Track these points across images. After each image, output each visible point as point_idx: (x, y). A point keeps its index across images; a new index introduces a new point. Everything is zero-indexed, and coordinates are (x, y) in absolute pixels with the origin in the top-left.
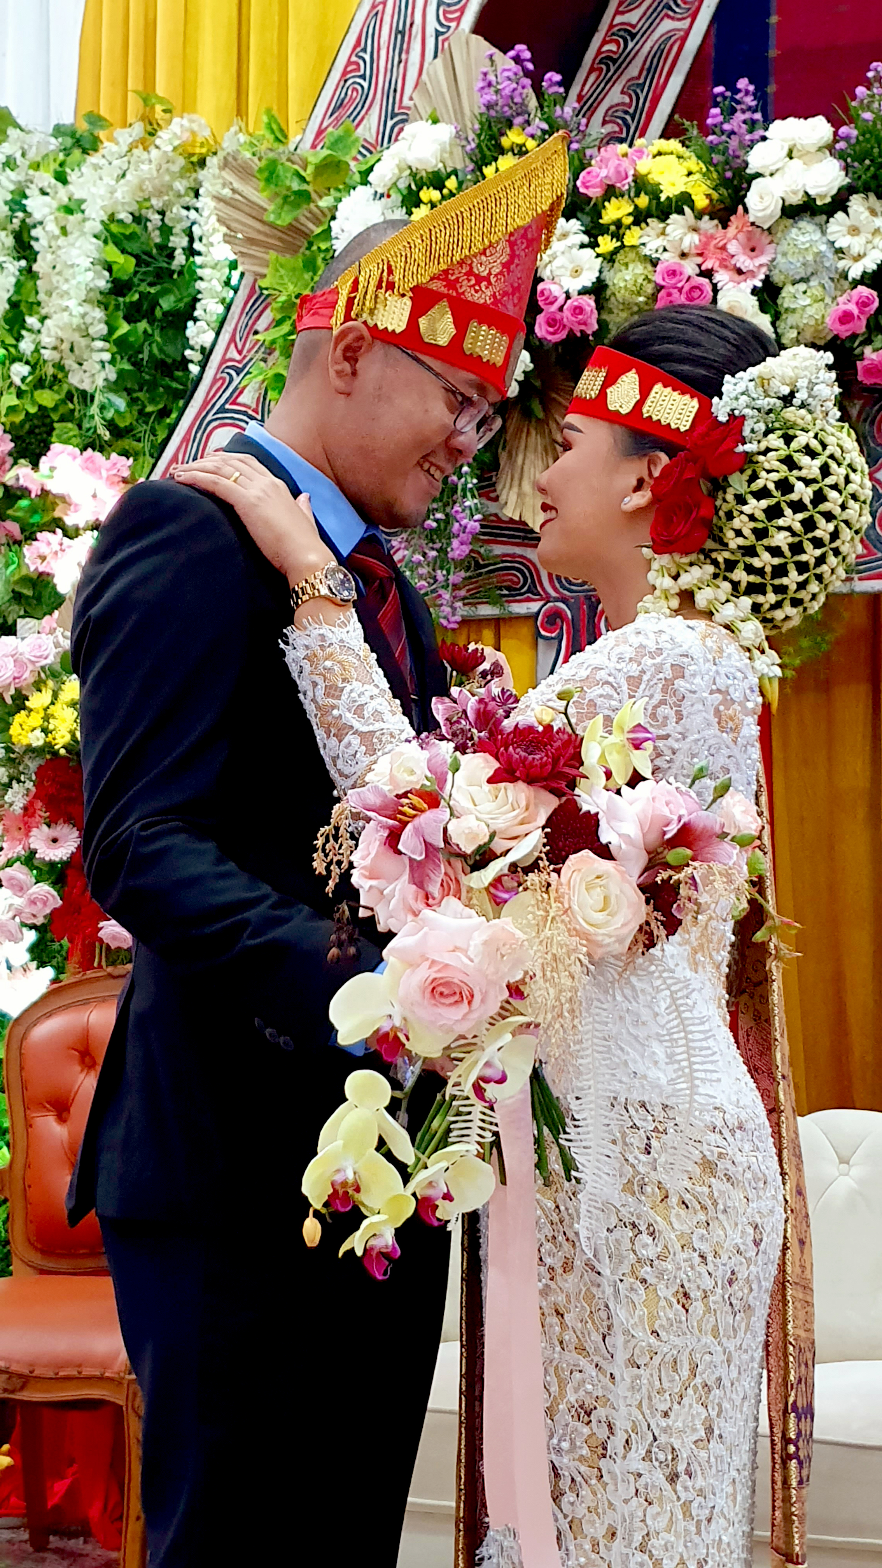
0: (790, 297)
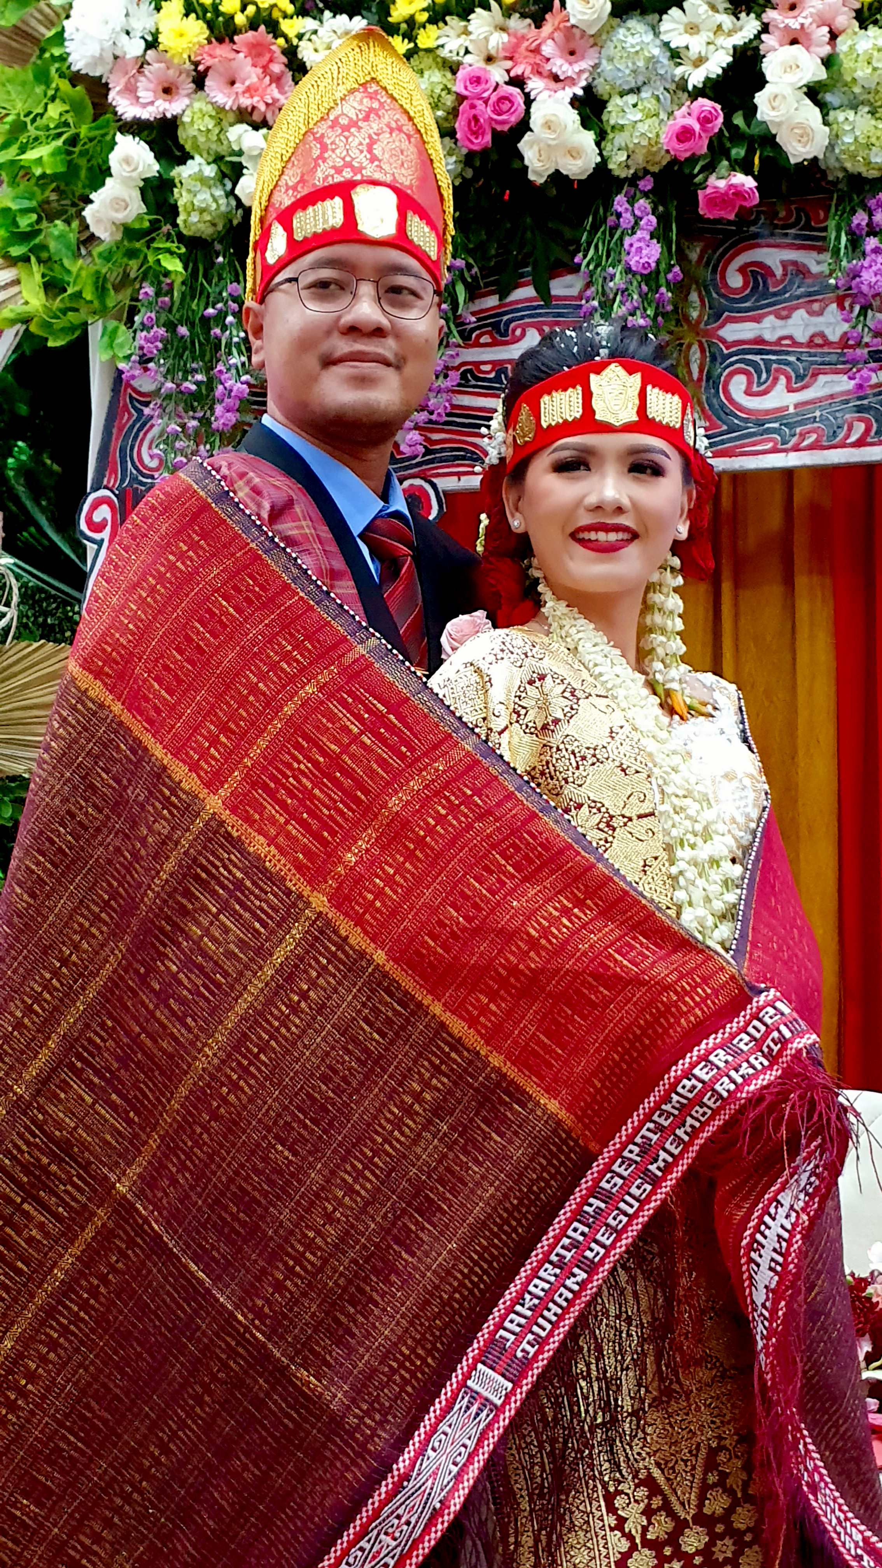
0: (617, 111)
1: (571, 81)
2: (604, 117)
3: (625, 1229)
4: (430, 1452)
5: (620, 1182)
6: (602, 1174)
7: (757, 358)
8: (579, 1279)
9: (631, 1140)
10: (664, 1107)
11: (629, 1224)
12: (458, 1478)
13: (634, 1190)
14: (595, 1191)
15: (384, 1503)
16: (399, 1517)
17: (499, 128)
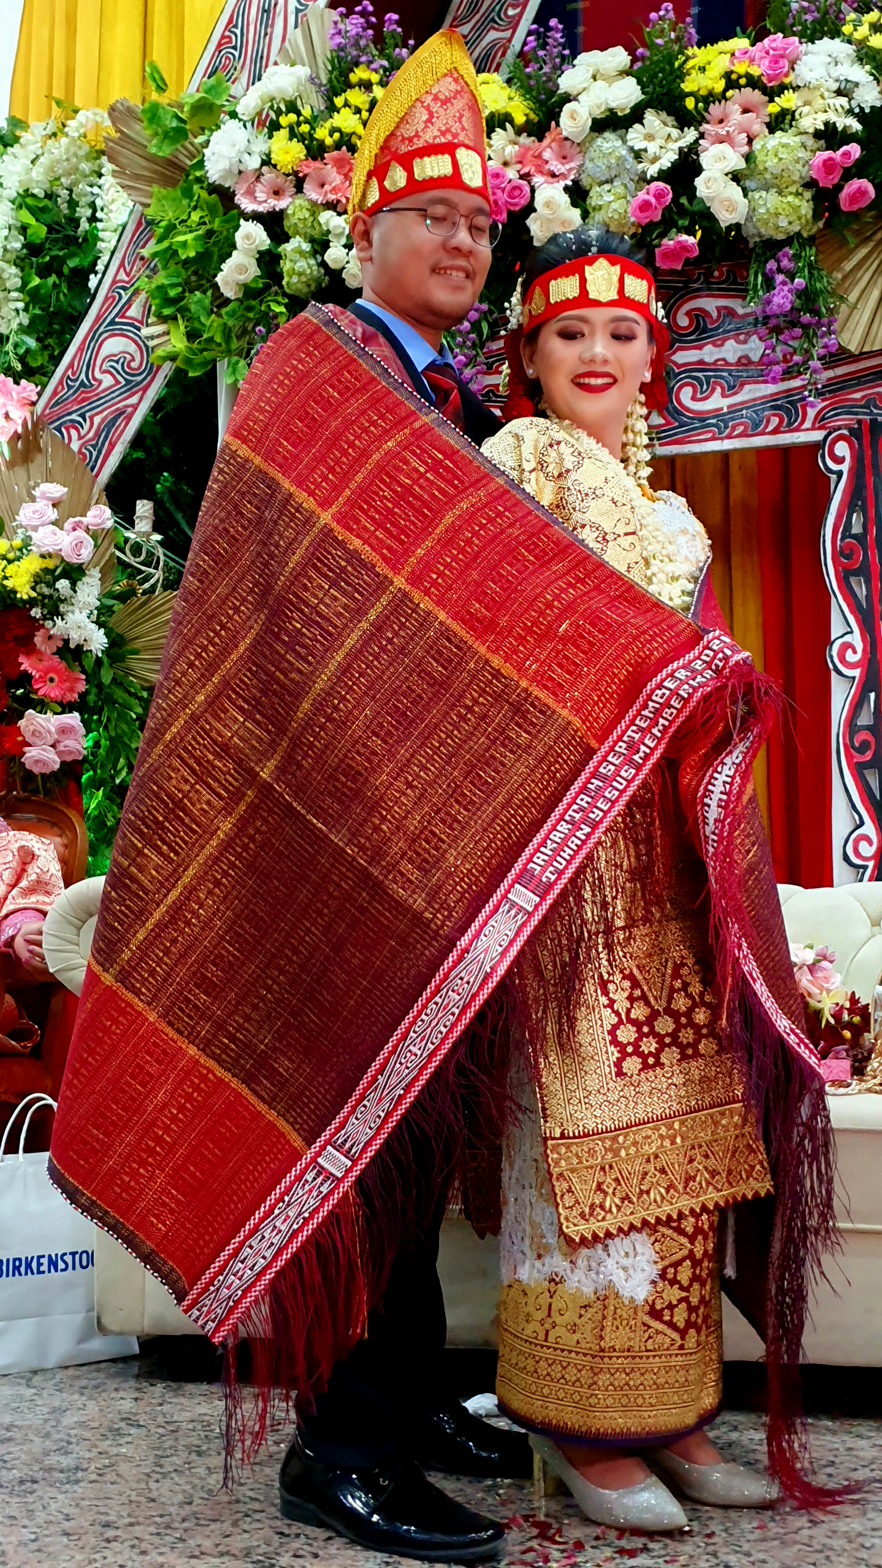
0: (598, 196)
1: (563, 176)
2: (588, 202)
3: (617, 800)
4: (482, 936)
5: (612, 768)
6: (600, 763)
7: (700, 375)
8: (585, 832)
9: (620, 739)
10: (643, 713)
11: (620, 796)
12: (503, 954)
13: (623, 773)
14: (594, 775)
15: (451, 969)
16: (462, 979)
17: (512, 208)
